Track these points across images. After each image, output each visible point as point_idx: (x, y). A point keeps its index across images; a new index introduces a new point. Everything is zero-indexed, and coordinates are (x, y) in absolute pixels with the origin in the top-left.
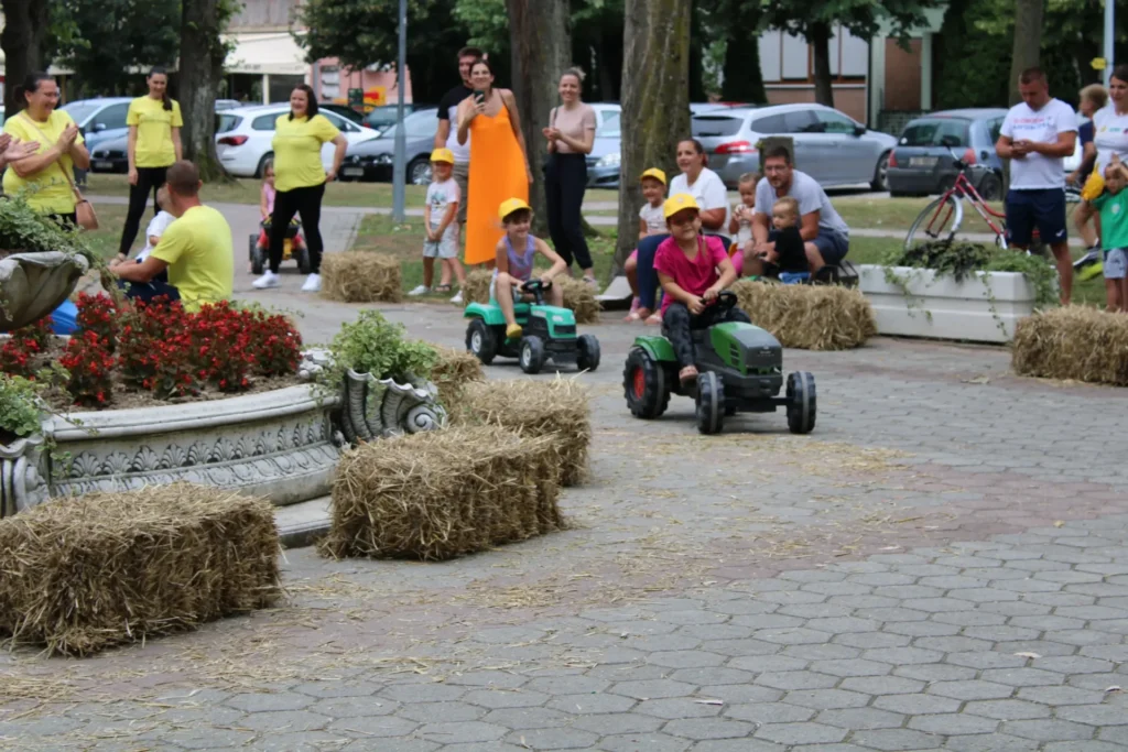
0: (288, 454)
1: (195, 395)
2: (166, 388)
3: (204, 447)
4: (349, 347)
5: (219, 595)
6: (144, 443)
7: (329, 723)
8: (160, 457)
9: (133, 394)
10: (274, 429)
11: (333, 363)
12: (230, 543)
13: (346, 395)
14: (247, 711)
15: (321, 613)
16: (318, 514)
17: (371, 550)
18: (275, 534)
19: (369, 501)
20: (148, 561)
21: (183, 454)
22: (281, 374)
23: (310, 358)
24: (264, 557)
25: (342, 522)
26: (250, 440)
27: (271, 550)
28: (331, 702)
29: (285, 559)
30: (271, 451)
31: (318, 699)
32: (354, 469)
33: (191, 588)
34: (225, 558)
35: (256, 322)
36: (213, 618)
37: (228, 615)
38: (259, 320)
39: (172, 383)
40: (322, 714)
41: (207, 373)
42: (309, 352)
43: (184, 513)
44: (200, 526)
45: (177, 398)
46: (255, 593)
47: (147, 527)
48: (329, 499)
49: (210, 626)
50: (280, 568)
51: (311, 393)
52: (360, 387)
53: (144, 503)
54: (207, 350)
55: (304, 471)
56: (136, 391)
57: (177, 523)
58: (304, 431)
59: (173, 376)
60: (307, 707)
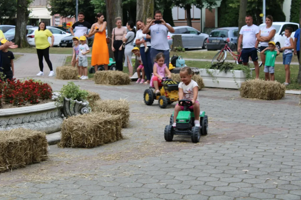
0: (49, 120)
1: (24, 105)
2: (16, 103)
3: (27, 118)
4: (65, 92)
5: (31, 158)
6: (10, 118)
7: (62, 191)
8: (15, 121)
9: (7, 105)
10: (45, 114)
11: (61, 96)
12: (34, 144)
13: (65, 104)
14: (40, 188)
15: (59, 162)
16: (57, 136)
17: (72, 145)
18: (46, 141)
19: (71, 132)
20: (13, 149)
21: (21, 121)
22: (47, 99)
23: (55, 95)
24: (43, 148)
25: (64, 138)
26: (39, 117)
27: (45, 146)
28: (62, 185)
29: (49, 148)
30: (45, 120)
31: (59, 185)
32: (67, 124)
33: (24, 156)
34: (33, 148)
35: (40, 85)
36: (30, 164)
37: (34, 163)
38: (41, 85)
39: (18, 102)
40: (60, 189)
41: (27, 99)
42: (54, 93)
43: (22, 136)
44: (26, 139)
45: (19, 106)
46: (41, 157)
47: (12, 140)
48: (60, 132)
49: (29, 166)
50: (48, 150)
51: (55, 104)
52: (68, 102)
53: (11, 133)
54: (27, 93)
55: (54, 125)
56: (8, 104)
57: (20, 139)
58: (53, 114)
59: (18, 100)
60: (56, 187)
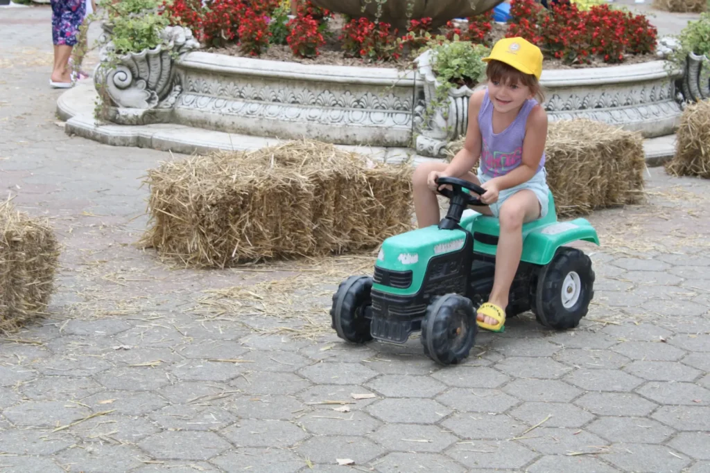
0: (646, 106)
1: (589, 63)
2: (571, 58)
3: (594, 98)
4: (691, 38)
5: (604, 193)
6: (556, 92)
7: (681, 282)
8: (565, 102)
9: (549, 61)
10: (638, 89)
11: (680, 47)
12: (614, 161)
13: (687, 68)
14: (626, 270)
15: (670, 210)
16: (666, 146)
17: (701, 172)
18: (642, 157)
19: (702, 139)
20: (562, 168)
21: (580, 102)
22: (644, 53)
23: (664, 44)
24: (635, 171)
25: (683, 152)
26: (622, 95)
27: (640, 167)
28: (681, 268)
29: (648, 173)
30: (636, 103)
31: (673, 266)
32: (693, 118)
33: (588, 188)
34: (610, 170)
35: (627, 19)
36: (600, 208)
37: (609, 207)
38: (629, 18)
39: (575, 55)
40: (677, 276)
41: (597, 50)
42: (663, 40)
43: (586, 139)
44: (596, 147)
45: (578, 65)
46: (628, 194)
47: (563, 146)
48: (674, 137)
49: (598, 212)
50: (644, 179)
51: (664, 67)
52: (696, 64)
53: (561, 130)
54: (597, 35)
55: (657, 118)
56: (550, 59)
57: (582, 145)
58: (658, 92)
59: (575, 50)
60: (666, 270)
